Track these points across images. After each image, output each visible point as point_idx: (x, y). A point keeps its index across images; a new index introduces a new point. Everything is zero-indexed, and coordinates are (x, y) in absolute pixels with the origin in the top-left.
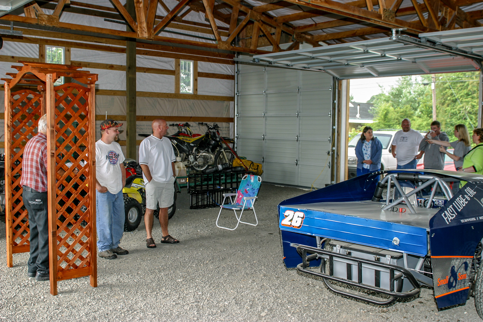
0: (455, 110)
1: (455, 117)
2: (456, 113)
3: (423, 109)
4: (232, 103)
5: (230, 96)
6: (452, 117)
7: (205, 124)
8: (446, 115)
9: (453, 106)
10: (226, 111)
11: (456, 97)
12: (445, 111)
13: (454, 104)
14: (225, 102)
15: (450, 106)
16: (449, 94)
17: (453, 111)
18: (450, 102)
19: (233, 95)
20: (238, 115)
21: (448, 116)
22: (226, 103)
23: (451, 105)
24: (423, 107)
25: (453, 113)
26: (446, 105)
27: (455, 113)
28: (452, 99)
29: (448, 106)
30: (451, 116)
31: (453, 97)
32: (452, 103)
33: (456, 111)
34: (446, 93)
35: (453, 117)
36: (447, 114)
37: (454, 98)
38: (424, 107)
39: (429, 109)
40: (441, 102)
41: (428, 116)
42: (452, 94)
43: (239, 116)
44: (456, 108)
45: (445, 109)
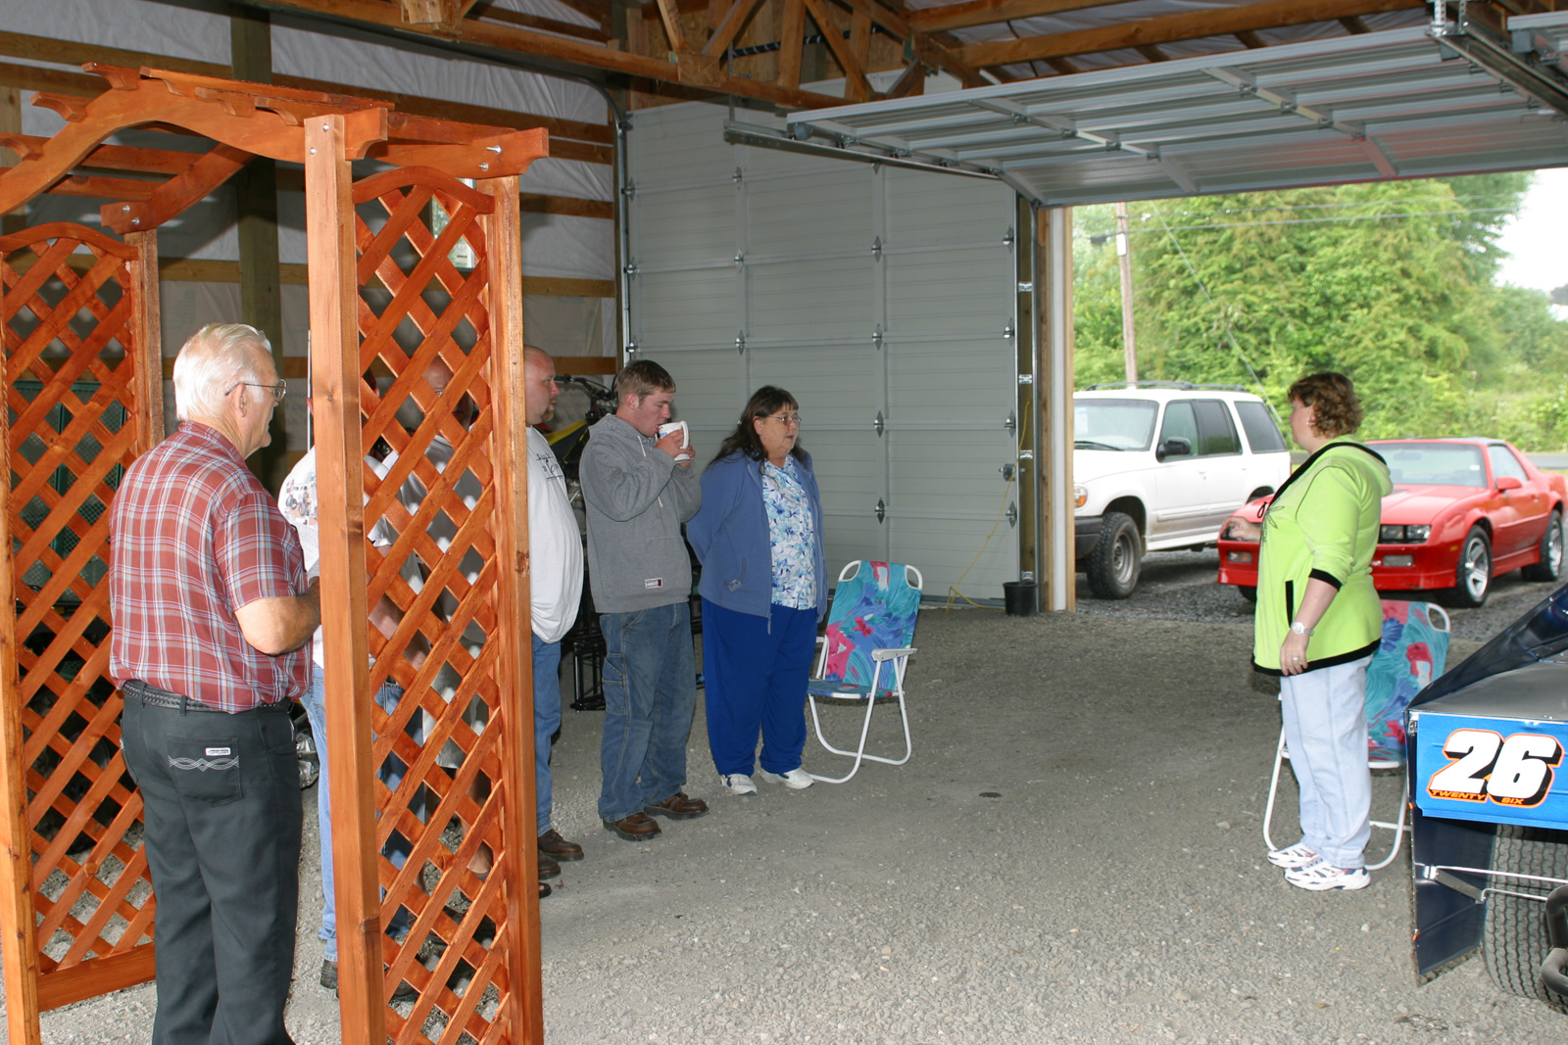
0: (1193, 320)
1: (1192, 344)
2: (1198, 330)
3: (1082, 320)
4: (608, 303)
5: (602, 278)
6: (1183, 342)
7: (577, 380)
8: (1165, 337)
9: (1187, 308)
10: (591, 334)
11: (1196, 279)
12: (1163, 325)
13: (1188, 299)
14: (586, 299)
15: (1175, 307)
16: (1174, 270)
17: (1186, 323)
18: (1174, 294)
19: (611, 275)
20: (635, 348)
21: (1172, 341)
22: (588, 302)
23: (1179, 303)
24: (1083, 314)
25: (1187, 331)
26: (1163, 304)
27: (1193, 330)
28: (1181, 284)
29: (1170, 307)
30: (1181, 338)
31: (1184, 279)
32: (1183, 297)
33: (1196, 324)
34: (1161, 266)
35: (1187, 343)
36: (1166, 333)
37: (1188, 282)
38: (1087, 314)
39: (1103, 319)
40: (1147, 295)
41: (1107, 342)
42: (1181, 270)
43: (639, 350)
44: (1195, 314)
45: (1163, 318)
